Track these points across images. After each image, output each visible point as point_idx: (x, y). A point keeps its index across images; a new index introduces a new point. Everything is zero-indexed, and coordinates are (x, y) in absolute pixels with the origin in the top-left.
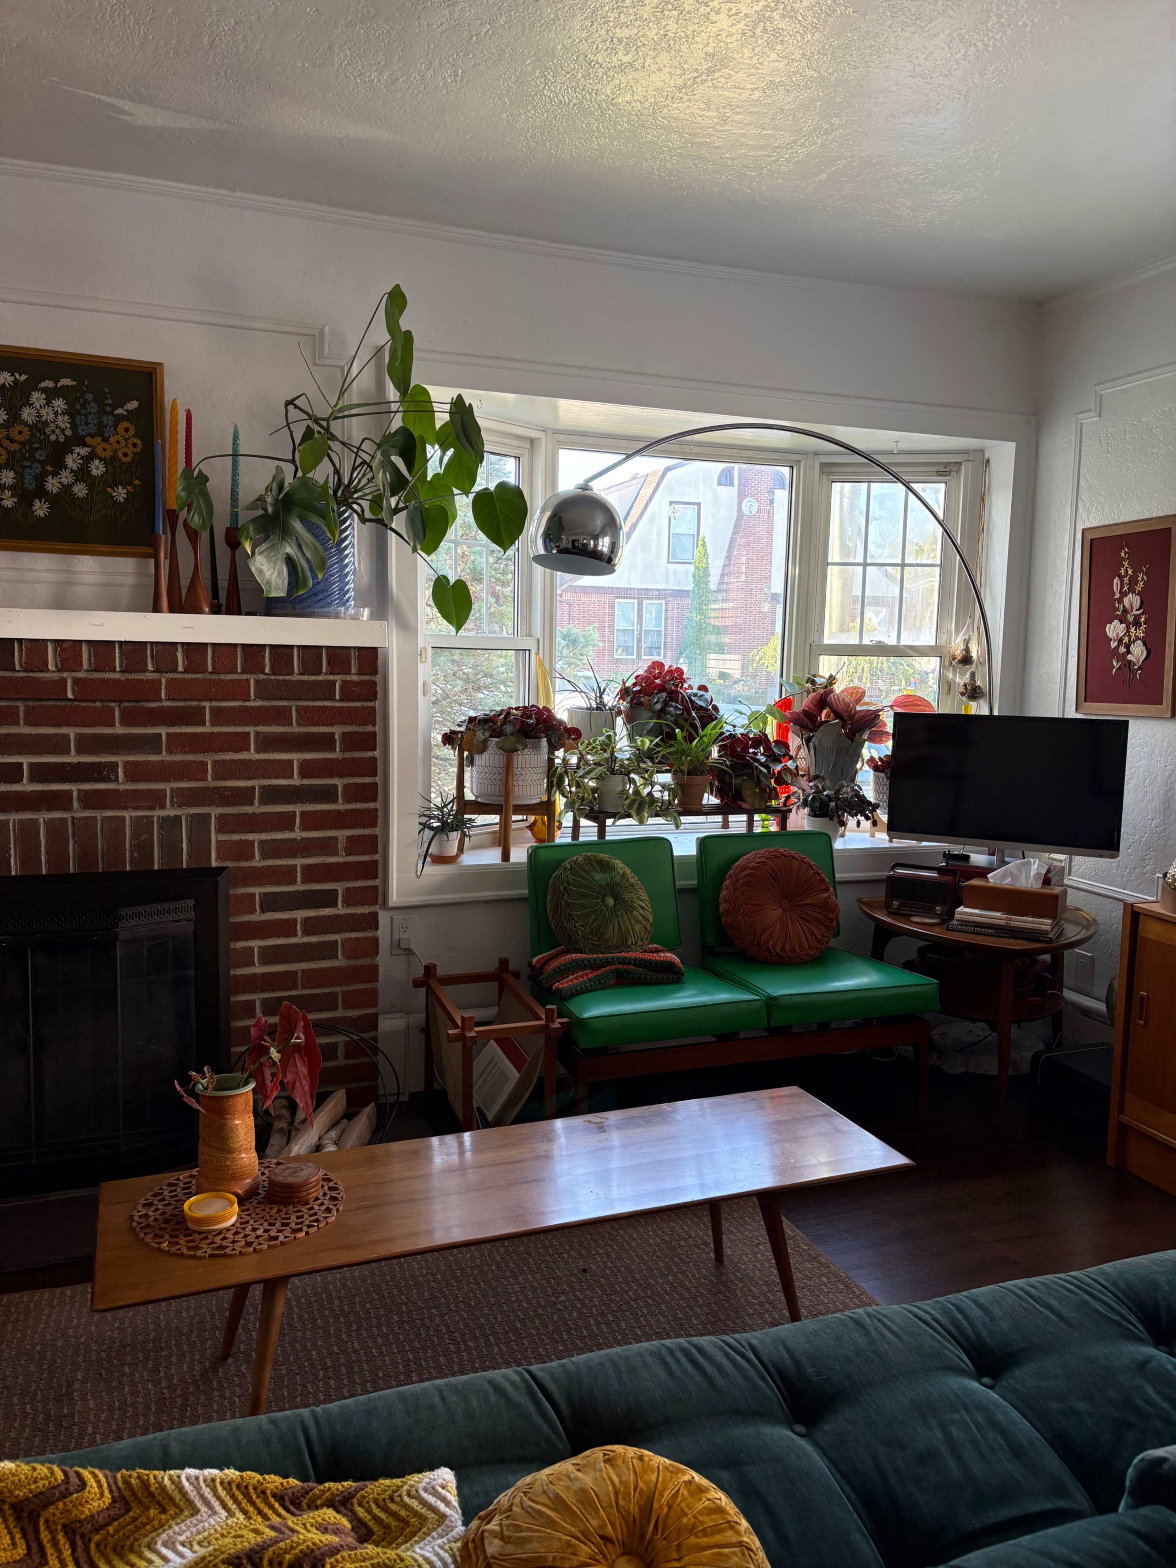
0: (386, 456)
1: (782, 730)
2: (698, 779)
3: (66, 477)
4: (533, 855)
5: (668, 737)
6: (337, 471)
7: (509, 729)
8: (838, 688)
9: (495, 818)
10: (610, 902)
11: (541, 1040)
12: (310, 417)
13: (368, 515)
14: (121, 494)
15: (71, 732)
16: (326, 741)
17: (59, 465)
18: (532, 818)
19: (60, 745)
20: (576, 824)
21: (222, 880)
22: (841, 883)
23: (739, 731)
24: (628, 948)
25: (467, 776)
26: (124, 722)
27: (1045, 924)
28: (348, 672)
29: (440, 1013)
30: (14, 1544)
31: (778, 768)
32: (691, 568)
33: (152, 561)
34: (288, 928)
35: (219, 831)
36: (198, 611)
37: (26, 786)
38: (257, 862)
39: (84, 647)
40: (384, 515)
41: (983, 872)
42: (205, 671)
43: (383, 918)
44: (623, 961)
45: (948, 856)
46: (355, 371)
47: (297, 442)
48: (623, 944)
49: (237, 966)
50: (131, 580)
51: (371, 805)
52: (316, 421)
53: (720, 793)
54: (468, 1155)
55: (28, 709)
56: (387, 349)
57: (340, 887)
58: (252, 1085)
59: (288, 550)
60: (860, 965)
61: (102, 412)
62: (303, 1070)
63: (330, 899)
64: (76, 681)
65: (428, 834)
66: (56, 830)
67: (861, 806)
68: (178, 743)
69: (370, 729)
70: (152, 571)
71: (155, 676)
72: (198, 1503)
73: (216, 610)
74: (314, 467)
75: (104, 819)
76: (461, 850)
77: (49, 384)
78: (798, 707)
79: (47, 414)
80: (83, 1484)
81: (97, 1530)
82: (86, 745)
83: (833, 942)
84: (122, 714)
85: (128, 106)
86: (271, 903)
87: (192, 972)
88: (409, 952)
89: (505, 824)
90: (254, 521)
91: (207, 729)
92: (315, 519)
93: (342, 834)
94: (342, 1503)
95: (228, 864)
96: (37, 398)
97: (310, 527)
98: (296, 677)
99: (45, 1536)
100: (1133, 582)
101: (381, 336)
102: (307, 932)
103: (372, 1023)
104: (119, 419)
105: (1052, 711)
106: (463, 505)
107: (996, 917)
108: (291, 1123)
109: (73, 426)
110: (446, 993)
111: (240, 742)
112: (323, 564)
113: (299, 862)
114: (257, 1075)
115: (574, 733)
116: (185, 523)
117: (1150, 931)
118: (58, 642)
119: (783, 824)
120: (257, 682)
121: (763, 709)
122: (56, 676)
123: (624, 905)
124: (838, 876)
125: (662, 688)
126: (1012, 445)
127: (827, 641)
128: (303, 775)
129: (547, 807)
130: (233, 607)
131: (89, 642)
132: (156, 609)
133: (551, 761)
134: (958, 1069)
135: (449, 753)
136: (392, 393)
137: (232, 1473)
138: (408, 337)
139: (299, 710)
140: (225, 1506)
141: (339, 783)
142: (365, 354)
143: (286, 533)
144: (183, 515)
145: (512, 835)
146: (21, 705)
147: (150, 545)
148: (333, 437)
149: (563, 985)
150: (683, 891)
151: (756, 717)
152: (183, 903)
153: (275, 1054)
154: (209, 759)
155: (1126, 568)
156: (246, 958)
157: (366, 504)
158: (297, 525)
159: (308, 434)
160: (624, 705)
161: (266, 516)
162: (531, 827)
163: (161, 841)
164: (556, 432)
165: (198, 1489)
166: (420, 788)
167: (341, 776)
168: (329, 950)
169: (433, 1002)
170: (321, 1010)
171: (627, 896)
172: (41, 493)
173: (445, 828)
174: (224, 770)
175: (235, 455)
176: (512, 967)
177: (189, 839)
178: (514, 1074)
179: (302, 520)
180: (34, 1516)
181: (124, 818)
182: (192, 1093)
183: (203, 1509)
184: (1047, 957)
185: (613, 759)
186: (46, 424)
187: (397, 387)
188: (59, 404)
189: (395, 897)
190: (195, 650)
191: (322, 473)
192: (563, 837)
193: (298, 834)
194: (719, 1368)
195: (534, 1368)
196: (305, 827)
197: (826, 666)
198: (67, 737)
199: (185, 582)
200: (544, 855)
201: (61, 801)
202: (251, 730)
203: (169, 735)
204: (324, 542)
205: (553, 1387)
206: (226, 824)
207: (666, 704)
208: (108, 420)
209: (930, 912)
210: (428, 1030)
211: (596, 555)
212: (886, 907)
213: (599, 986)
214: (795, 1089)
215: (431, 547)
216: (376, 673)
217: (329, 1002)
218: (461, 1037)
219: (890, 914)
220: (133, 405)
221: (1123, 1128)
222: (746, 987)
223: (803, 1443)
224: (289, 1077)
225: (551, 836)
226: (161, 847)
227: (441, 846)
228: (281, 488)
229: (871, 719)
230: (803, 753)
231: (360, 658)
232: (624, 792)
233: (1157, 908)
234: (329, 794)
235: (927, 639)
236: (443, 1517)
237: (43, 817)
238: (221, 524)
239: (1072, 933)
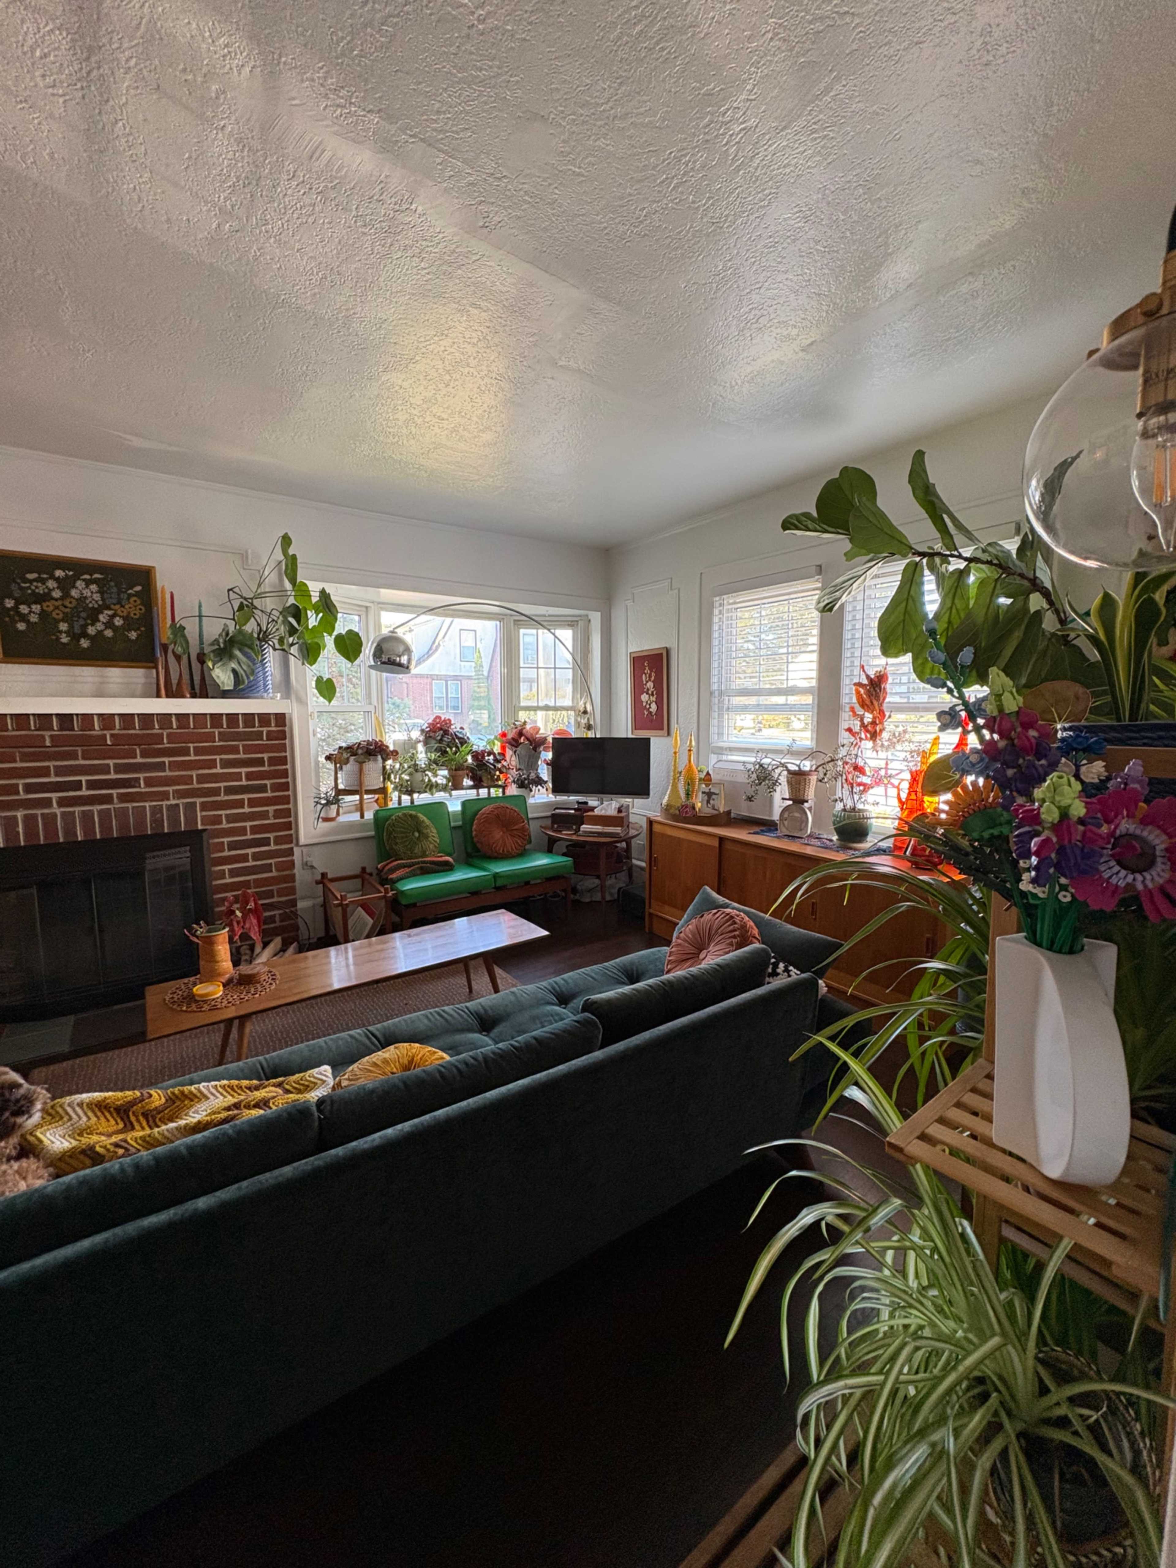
0: (285, 618)
1: (503, 748)
2: (460, 772)
3: (100, 626)
4: (376, 814)
5: (444, 753)
6: (259, 625)
7: (360, 751)
8: (528, 727)
9: (357, 797)
10: (417, 834)
11: (382, 903)
12: (242, 597)
13: (277, 646)
14: (133, 635)
15: (111, 762)
16: (260, 761)
17: (96, 620)
18: (377, 796)
19: (106, 770)
20: (400, 798)
21: (205, 835)
22: (533, 819)
23: (481, 748)
24: (427, 856)
25: (339, 775)
26: (142, 756)
27: (618, 830)
28: (270, 726)
29: (331, 896)
30: (117, 1123)
31: (499, 766)
32: (473, 664)
33: (154, 671)
34: (244, 858)
35: (202, 810)
36: (183, 696)
37: (84, 792)
38: (225, 825)
39: (116, 718)
40: (285, 647)
41: (592, 809)
42: (189, 728)
43: (296, 850)
44: (424, 862)
45: (578, 803)
46: (266, 573)
47: (236, 609)
48: (424, 855)
49: (216, 879)
50: (142, 680)
51: (286, 793)
52: (246, 599)
53: (473, 778)
54: (352, 967)
55: (83, 751)
56: (284, 563)
57: (271, 836)
58: (227, 929)
59: (233, 665)
60: (539, 855)
61: (119, 592)
62: (255, 921)
63: (266, 842)
64: (112, 735)
65: (319, 807)
66: (105, 816)
67: (539, 782)
68: (174, 766)
69: (283, 754)
70: (155, 675)
71: (160, 731)
72: (209, 1095)
73: (194, 696)
74: (245, 624)
75: (133, 808)
76: (338, 814)
77: (87, 577)
78: (510, 736)
79: (87, 593)
80: (151, 1096)
81: (159, 1113)
82: (119, 769)
83: (527, 847)
84: (141, 752)
85: (128, 437)
86: (233, 846)
87: (190, 884)
88: (312, 867)
89: (361, 800)
90: (213, 651)
91: (193, 758)
92: (247, 649)
93: (271, 809)
94: (280, 1085)
95: (208, 827)
96: (80, 584)
97: (245, 654)
98: (241, 729)
99: (133, 1119)
100: (650, 676)
101: (279, 555)
102: (254, 859)
103: (293, 903)
104: (130, 595)
105: (623, 735)
106: (329, 641)
107: (598, 828)
108: (251, 957)
109: (103, 599)
110: (332, 886)
111: (212, 764)
112: (253, 672)
113: (248, 824)
114: (230, 925)
115: (395, 753)
116: (173, 652)
117: (657, 828)
118: (100, 715)
119: (504, 793)
120: (219, 733)
121: (492, 737)
122: (100, 733)
123: (424, 836)
124: (530, 816)
125: (441, 729)
126: (599, 614)
127: (522, 704)
128: (248, 779)
129: (383, 791)
130: (204, 695)
131: (119, 715)
132: (158, 696)
133: (384, 767)
134: (587, 900)
135: (330, 766)
136: (288, 585)
137: (225, 1082)
138: (294, 557)
139: (244, 746)
140: (222, 1094)
141: (268, 782)
142: (272, 564)
143: (231, 657)
144: (171, 647)
145: (365, 806)
146: (79, 749)
147: (152, 662)
148: (256, 608)
149: (393, 876)
150: (455, 828)
151: (491, 742)
152: (183, 849)
153: (238, 913)
154: (194, 773)
155: (647, 670)
156: (221, 874)
157: (276, 642)
158: (237, 653)
159: (241, 607)
160: (422, 738)
161: (220, 649)
162: (376, 801)
163: (168, 817)
164: (379, 603)
165: (209, 1090)
166: (313, 783)
167: (269, 779)
168: (268, 868)
169: (327, 891)
170: (265, 899)
171: (425, 831)
172: (85, 635)
173: (329, 803)
174: (202, 779)
175: (200, 616)
176: (368, 871)
177: (185, 815)
178: (370, 921)
179: (240, 650)
180: (126, 1112)
181: (145, 807)
182: (194, 935)
183: (212, 1097)
184: (624, 845)
185: (416, 765)
186: (86, 598)
187: (290, 582)
188: (94, 587)
189: (302, 841)
190: (182, 718)
191: (250, 627)
192: (393, 804)
193: (246, 810)
194: (451, 1016)
195: (370, 1028)
196: (250, 806)
197: (522, 716)
198: (108, 765)
199: (174, 681)
200: (381, 814)
201: (108, 799)
202: (218, 757)
203: (170, 762)
204: (253, 661)
205: (377, 1033)
206: (204, 807)
207: (443, 736)
208: (125, 596)
209: (569, 829)
210: (324, 905)
211: (400, 665)
212: (552, 828)
213: (413, 875)
214: (503, 911)
215: (313, 662)
216: (285, 725)
217: (270, 894)
218: (341, 905)
219: (554, 831)
220: (138, 588)
221: (650, 914)
222: (484, 869)
223: (486, 1038)
224: (247, 926)
225: (386, 804)
226: (168, 819)
227: (327, 812)
228: (227, 634)
229: (543, 741)
230: (513, 758)
231: (276, 719)
232: (423, 780)
233: (659, 819)
234: (263, 788)
235: (568, 703)
236: (324, 1082)
237: (96, 808)
238: (194, 652)
239: (632, 832)
